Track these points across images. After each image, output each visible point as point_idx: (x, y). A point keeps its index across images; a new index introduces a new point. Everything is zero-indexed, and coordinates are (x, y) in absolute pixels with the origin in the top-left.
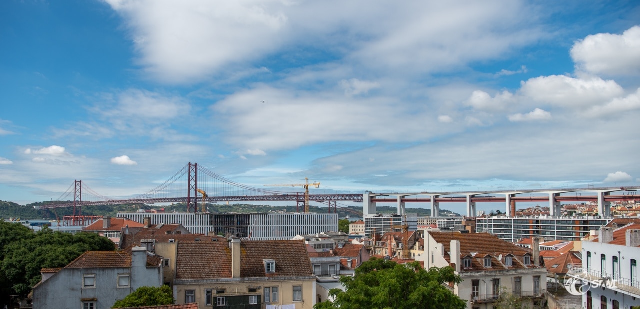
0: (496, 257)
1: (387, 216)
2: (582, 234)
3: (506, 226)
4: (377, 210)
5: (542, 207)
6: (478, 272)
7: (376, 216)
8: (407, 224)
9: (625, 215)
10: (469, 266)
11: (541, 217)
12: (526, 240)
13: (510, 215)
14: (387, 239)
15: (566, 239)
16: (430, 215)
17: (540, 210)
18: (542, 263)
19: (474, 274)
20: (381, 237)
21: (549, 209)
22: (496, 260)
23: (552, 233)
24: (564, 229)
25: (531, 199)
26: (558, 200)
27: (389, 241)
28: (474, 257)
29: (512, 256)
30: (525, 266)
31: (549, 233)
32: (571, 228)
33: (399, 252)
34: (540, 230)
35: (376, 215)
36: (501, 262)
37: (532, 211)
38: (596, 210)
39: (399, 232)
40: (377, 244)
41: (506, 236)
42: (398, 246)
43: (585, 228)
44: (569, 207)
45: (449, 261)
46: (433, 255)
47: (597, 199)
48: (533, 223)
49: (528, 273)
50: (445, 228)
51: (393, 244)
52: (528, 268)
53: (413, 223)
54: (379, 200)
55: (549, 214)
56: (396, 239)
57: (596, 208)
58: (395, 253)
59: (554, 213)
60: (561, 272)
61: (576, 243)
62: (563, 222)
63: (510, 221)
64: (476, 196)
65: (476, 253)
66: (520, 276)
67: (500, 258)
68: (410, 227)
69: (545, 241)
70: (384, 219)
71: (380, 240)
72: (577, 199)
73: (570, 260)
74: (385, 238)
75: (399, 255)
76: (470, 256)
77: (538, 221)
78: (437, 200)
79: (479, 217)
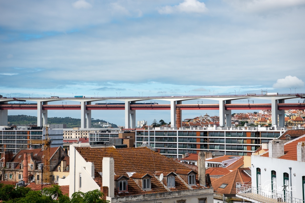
0: (156, 177)
1: (23, 128)
2: (254, 148)
3: (171, 139)
4: (8, 121)
5: (211, 116)
6: (135, 197)
7: (6, 129)
8: (49, 138)
9: (299, 126)
10: (124, 189)
11: (210, 129)
12: (192, 156)
13: (175, 125)
14: (22, 159)
15: (237, 153)
16: (80, 127)
17: (209, 120)
18: (208, 183)
19: (130, 199)
20: (14, 156)
21: (218, 118)
22: (157, 180)
23: (222, 147)
24: (234, 143)
25: (199, 107)
26: (228, 109)
27: (24, 162)
28: (131, 177)
29: (175, 175)
30: (189, 187)
31: (218, 147)
32: (242, 141)
33: (38, 176)
34: (208, 143)
35: (7, 127)
36: (162, 183)
37: (200, 121)
38: (270, 120)
39: (38, 149)
40: (8, 166)
41: (170, 151)
42: (36, 168)
43: (257, 141)
44: (241, 116)
45: (100, 184)
46: (81, 177)
47: (271, 107)
48: (201, 136)
49: (193, 196)
50: (98, 143)
51: (29, 165)
52: (192, 189)
53: (57, 137)
54: (12, 108)
55: (218, 125)
56: (34, 158)
57: (269, 118)
58: (31, 177)
59: (224, 123)
60: (229, 193)
61: (246, 158)
62: (233, 134)
63: (174, 133)
64: (136, 102)
65: (132, 173)
66: (184, 199)
67: (161, 178)
68: (53, 142)
69: (213, 157)
70: (19, 132)
71: (12, 160)
72: (249, 107)
73: (239, 179)
74: (19, 157)
75: (38, 179)
76: (126, 178)
77: (205, 133)
78: (88, 108)
79: (139, 128)
